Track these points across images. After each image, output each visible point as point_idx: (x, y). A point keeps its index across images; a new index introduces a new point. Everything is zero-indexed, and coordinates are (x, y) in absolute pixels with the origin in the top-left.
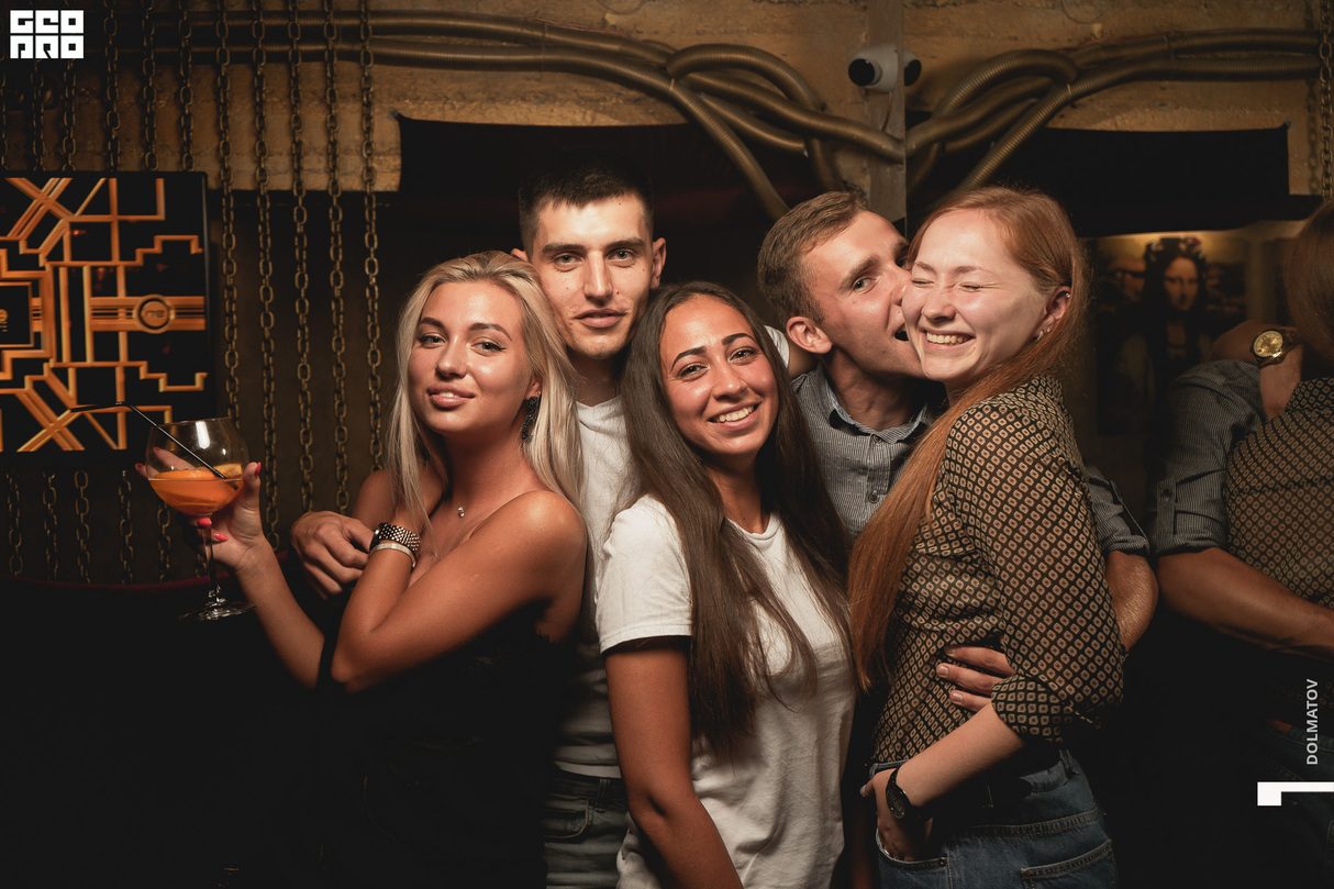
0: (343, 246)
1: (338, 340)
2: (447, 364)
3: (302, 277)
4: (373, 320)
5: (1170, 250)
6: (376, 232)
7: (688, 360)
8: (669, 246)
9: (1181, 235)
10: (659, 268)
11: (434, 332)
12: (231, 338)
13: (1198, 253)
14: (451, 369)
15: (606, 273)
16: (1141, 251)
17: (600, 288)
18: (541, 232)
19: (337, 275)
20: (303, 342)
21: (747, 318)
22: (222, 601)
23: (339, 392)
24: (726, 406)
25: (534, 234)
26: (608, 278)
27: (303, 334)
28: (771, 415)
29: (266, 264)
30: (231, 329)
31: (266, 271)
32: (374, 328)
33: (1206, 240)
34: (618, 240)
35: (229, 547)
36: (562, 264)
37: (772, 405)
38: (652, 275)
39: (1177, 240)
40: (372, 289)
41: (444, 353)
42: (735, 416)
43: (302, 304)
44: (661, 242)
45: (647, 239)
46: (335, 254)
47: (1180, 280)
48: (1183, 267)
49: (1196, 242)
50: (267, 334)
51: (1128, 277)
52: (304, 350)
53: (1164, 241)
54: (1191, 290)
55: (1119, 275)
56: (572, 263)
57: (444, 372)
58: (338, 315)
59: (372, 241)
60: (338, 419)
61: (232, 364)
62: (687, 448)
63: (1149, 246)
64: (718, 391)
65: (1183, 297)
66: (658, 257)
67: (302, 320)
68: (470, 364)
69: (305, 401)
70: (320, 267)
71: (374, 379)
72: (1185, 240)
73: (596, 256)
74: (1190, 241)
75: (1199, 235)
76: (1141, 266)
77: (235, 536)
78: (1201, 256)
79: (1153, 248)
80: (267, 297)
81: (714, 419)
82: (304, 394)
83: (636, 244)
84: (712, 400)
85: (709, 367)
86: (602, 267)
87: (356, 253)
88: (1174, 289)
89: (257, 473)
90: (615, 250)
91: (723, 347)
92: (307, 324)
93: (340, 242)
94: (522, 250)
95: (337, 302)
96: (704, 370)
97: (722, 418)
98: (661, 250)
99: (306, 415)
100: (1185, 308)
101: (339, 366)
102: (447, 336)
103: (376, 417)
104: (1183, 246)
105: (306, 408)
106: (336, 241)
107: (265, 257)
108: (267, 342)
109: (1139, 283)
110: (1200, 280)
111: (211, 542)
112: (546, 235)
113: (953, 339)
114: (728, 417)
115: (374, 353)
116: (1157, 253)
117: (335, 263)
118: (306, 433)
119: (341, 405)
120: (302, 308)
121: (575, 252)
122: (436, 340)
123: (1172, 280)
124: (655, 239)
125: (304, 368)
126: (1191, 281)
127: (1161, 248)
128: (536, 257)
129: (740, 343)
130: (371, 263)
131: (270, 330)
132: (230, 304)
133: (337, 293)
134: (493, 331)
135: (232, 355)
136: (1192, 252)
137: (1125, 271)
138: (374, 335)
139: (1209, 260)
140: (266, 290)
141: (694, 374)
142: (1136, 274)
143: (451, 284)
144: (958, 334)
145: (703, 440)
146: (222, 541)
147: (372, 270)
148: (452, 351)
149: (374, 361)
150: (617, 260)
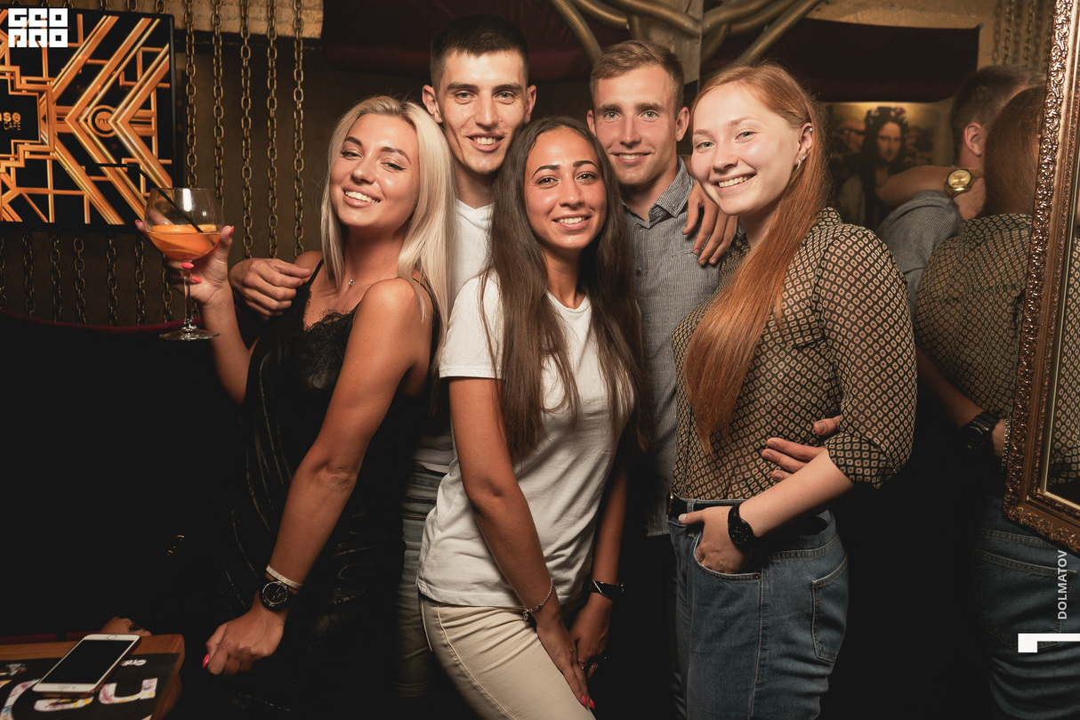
0: (277, 78)
1: (272, 150)
2: (359, 173)
3: (246, 100)
4: (299, 136)
5: (884, 115)
6: (303, 68)
7: (546, 172)
8: (538, 91)
9: (892, 105)
10: (531, 107)
11: (355, 149)
12: (192, 144)
13: (903, 119)
14: (362, 176)
15: (493, 107)
16: (863, 116)
17: (488, 120)
18: (446, 73)
19: (272, 101)
20: (247, 150)
21: (596, 150)
22: (193, 328)
23: (272, 190)
24: (566, 212)
25: (441, 76)
26: (494, 112)
27: (247, 144)
28: (598, 225)
29: (218, 89)
30: (192, 137)
31: (219, 94)
32: (299, 142)
33: (910, 110)
34: (503, 83)
35: (202, 288)
36: (461, 98)
37: (600, 219)
38: (526, 112)
39: (889, 109)
40: (298, 112)
41: (359, 164)
42: (571, 221)
43: (246, 120)
44: (533, 88)
45: (523, 84)
46: (272, 84)
47: (888, 138)
48: (891, 129)
49: (902, 111)
50: (219, 142)
51: (853, 134)
52: (247, 156)
53: (880, 109)
54: (896, 146)
55: (846, 132)
56: (468, 98)
57: (357, 178)
58: (272, 132)
59: (298, 73)
60: (271, 209)
61: (192, 163)
62: (533, 237)
63: (869, 112)
64: (563, 201)
65: (889, 151)
66: (530, 99)
67: (246, 133)
68: (378, 176)
69: (248, 195)
70: (260, 93)
71: (298, 180)
72: (895, 109)
73: (486, 94)
74: (898, 110)
75: (905, 106)
76: (862, 127)
77: (207, 279)
78: (905, 121)
79: (872, 114)
80: (219, 115)
81: (556, 220)
82: (247, 189)
83: (517, 88)
84: (558, 206)
85: (560, 181)
86: (490, 103)
87: (287, 84)
88: (884, 145)
89: (231, 235)
90: (500, 91)
91: (573, 169)
92: (250, 137)
93: (275, 75)
94: (431, 86)
95: (272, 121)
96: (555, 183)
97: (561, 221)
98: (532, 94)
99: (248, 205)
100: (890, 159)
101: (272, 169)
102: (363, 153)
103: (299, 210)
104: (893, 114)
105: (248, 200)
106: (272, 74)
107: (218, 83)
108: (219, 148)
109: (861, 139)
110: (902, 139)
111: (189, 283)
112: (450, 77)
113: (741, 180)
114: (566, 221)
115: (299, 161)
116: (875, 118)
117: (270, 91)
118: (248, 218)
119: (273, 199)
120: (247, 123)
121: (471, 90)
122: (355, 155)
123: (883, 138)
124: (529, 85)
125: (247, 169)
126: (896, 139)
127: (877, 114)
128: (441, 93)
129: (586, 168)
130: (298, 93)
131: (221, 140)
132: (191, 119)
133: (272, 114)
134: (397, 154)
135: (192, 157)
136: (898, 118)
137: (851, 130)
138: (299, 147)
139: (910, 124)
140: (218, 108)
141: (548, 184)
142: (859, 133)
143: (372, 115)
144: (743, 176)
145: (546, 234)
146: (197, 283)
147: (298, 97)
148: (365, 163)
149: (299, 167)
150: (501, 98)
